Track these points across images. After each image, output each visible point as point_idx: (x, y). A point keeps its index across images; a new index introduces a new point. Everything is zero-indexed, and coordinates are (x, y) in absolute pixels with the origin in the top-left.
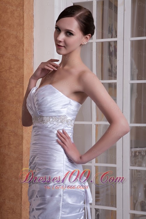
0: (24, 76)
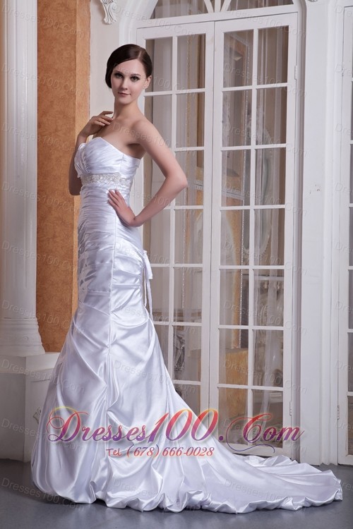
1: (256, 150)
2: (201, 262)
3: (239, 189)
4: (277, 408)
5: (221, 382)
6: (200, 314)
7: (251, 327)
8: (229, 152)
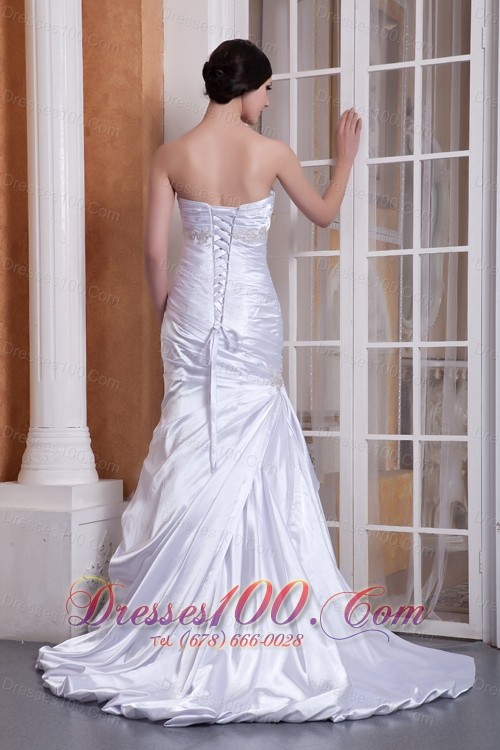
1: (422, 162)
2: (338, 338)
3: (395, 228)
4: (458, 560)
5: (371, 521)
6: (337, 418)
7: (417, 437)
8: (379, 165)
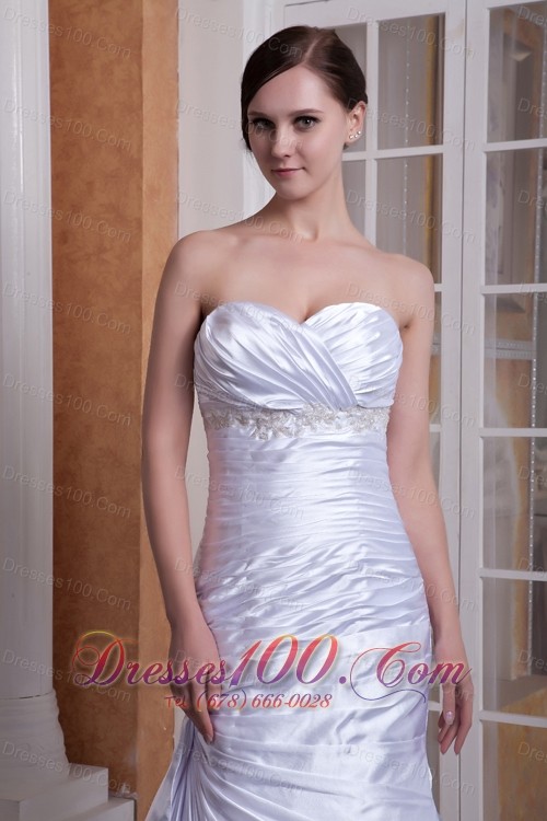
0: (144, 274)
8: (500, 297)
